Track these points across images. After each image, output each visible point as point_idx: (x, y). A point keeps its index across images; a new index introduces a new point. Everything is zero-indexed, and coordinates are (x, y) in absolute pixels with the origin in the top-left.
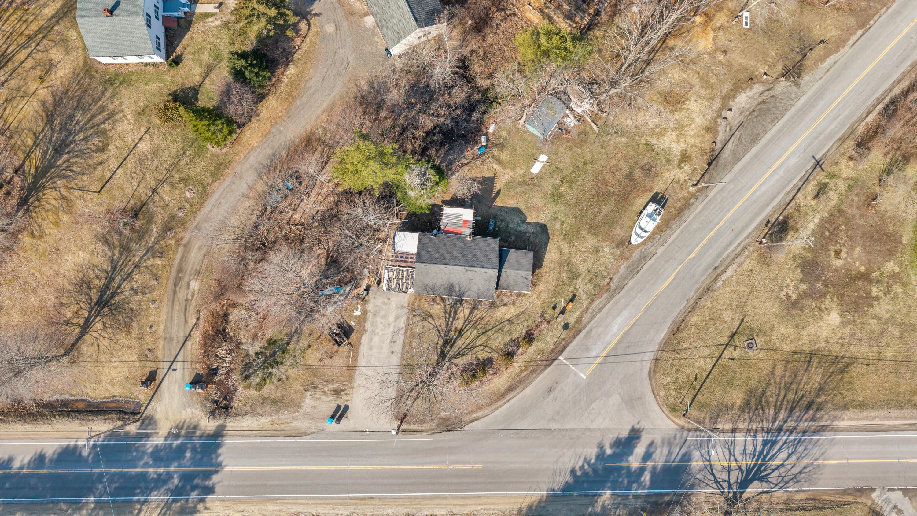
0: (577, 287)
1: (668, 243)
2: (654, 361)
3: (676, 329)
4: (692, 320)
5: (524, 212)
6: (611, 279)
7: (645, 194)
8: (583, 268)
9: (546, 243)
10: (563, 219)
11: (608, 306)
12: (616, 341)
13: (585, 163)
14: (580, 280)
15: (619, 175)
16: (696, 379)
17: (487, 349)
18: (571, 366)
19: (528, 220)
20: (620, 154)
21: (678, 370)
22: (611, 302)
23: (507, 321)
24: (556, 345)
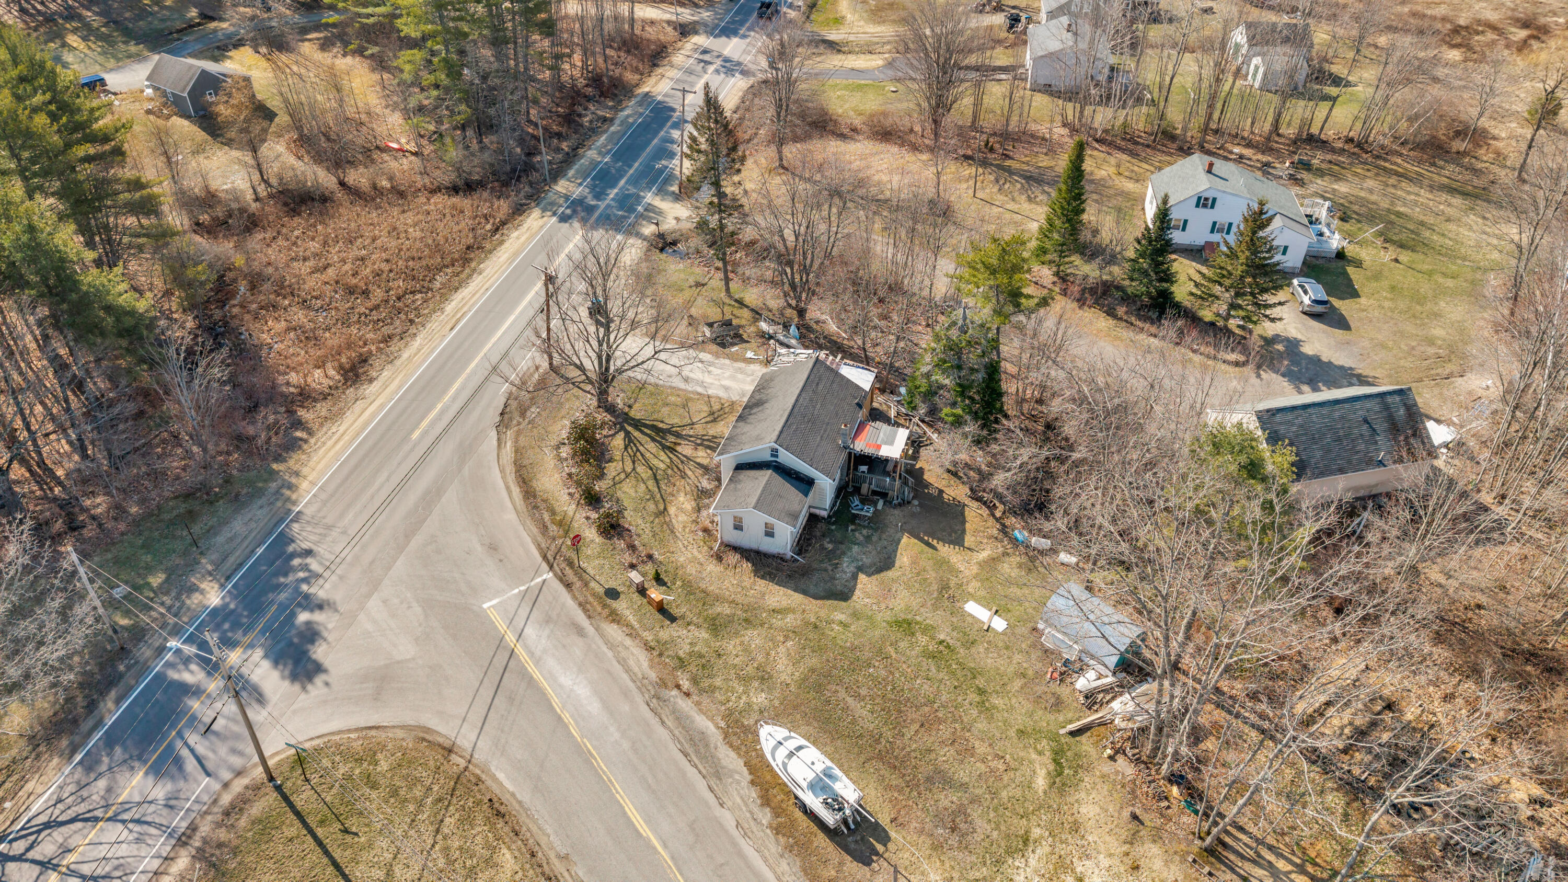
0: (692, 627)
1: (742, 842)
2: (447, 744)
3: (502, 809)
4: (508, 856)
5: (882, 574)
6: (688, 695)
7: (887, 807)
8: (731, 646)
9: (805, 592)
10: (853, 628)
11: (625, 676)
12: (537, 675)
13: (981, 692)
14: (704, 635)
15: (945, 755)
16: (346, 831)
17: (623, 476)
18: (523, 588)
19: (862, 577)
20: (1002, 767)
21: (395, 793)
22: (631, 684)
23: (665, 509)
24: (580, 572)
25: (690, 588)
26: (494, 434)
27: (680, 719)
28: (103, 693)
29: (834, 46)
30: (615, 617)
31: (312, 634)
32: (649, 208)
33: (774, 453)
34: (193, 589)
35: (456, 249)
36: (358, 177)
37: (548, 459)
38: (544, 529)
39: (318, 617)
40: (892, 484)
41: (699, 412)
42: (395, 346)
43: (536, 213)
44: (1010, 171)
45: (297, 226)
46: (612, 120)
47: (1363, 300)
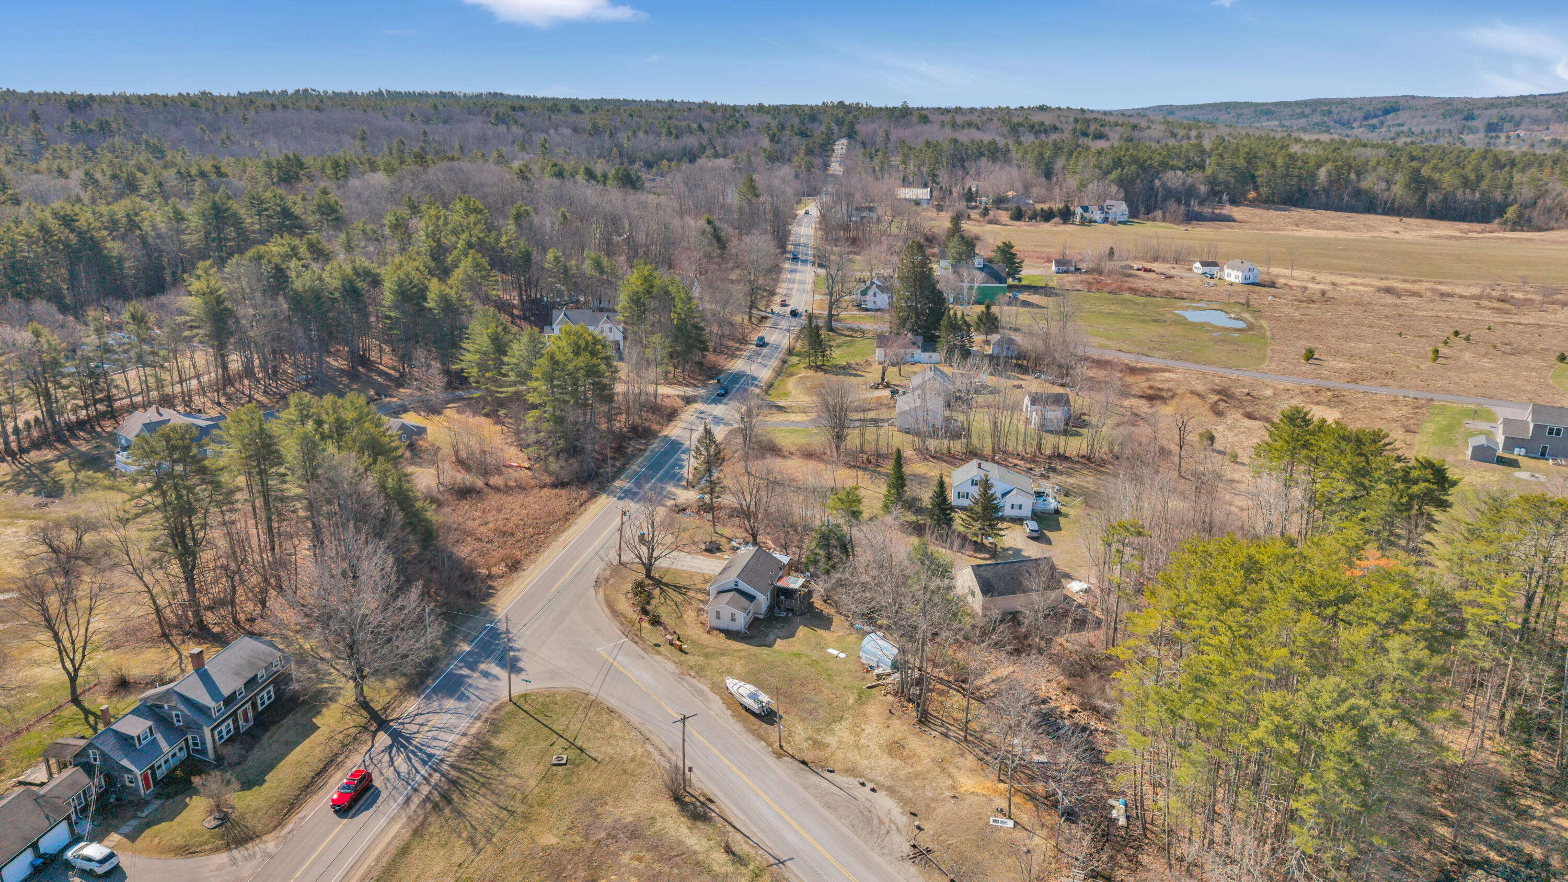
0: (695, 656)
2: (585, 692)
3: (614, 711)
4: (617, 723)
5: (788, 639)
6: (694, 677)
7: (783, 707)
9: (750, 644)
10: (773, 657)
11: (664, 672)
12: (624, 671)
13: (830, 675)
14: (701, 658)
15: (810, 693)
16: (547, 716)
17: (660, 604)
18: (614, 644)
19: (779, 640)
20: (835, 697)
21: (565, 706)
22: (667, 674)
23: (681, 616)
24: (641, 638)
25: (694, 643)
26: (593, 590)
27: (691, 685)
28: (427, 678)
29: (781, 409)
30: (659, 653)
31: (516, 659)
32: (670, 492)
33: (736, 584)
34: (456, 645)
35: (560, 514)
36: (495, 480)
37: (622, 599)
38: (622, 624)
39: (517, 653)
40: (796, 604)
41: (698, 580)
42: (533, 557)
43: (604, 496)
44: (879, 473)
45: (465, 505)
46: (645, 450)
47: (1063, 532)
